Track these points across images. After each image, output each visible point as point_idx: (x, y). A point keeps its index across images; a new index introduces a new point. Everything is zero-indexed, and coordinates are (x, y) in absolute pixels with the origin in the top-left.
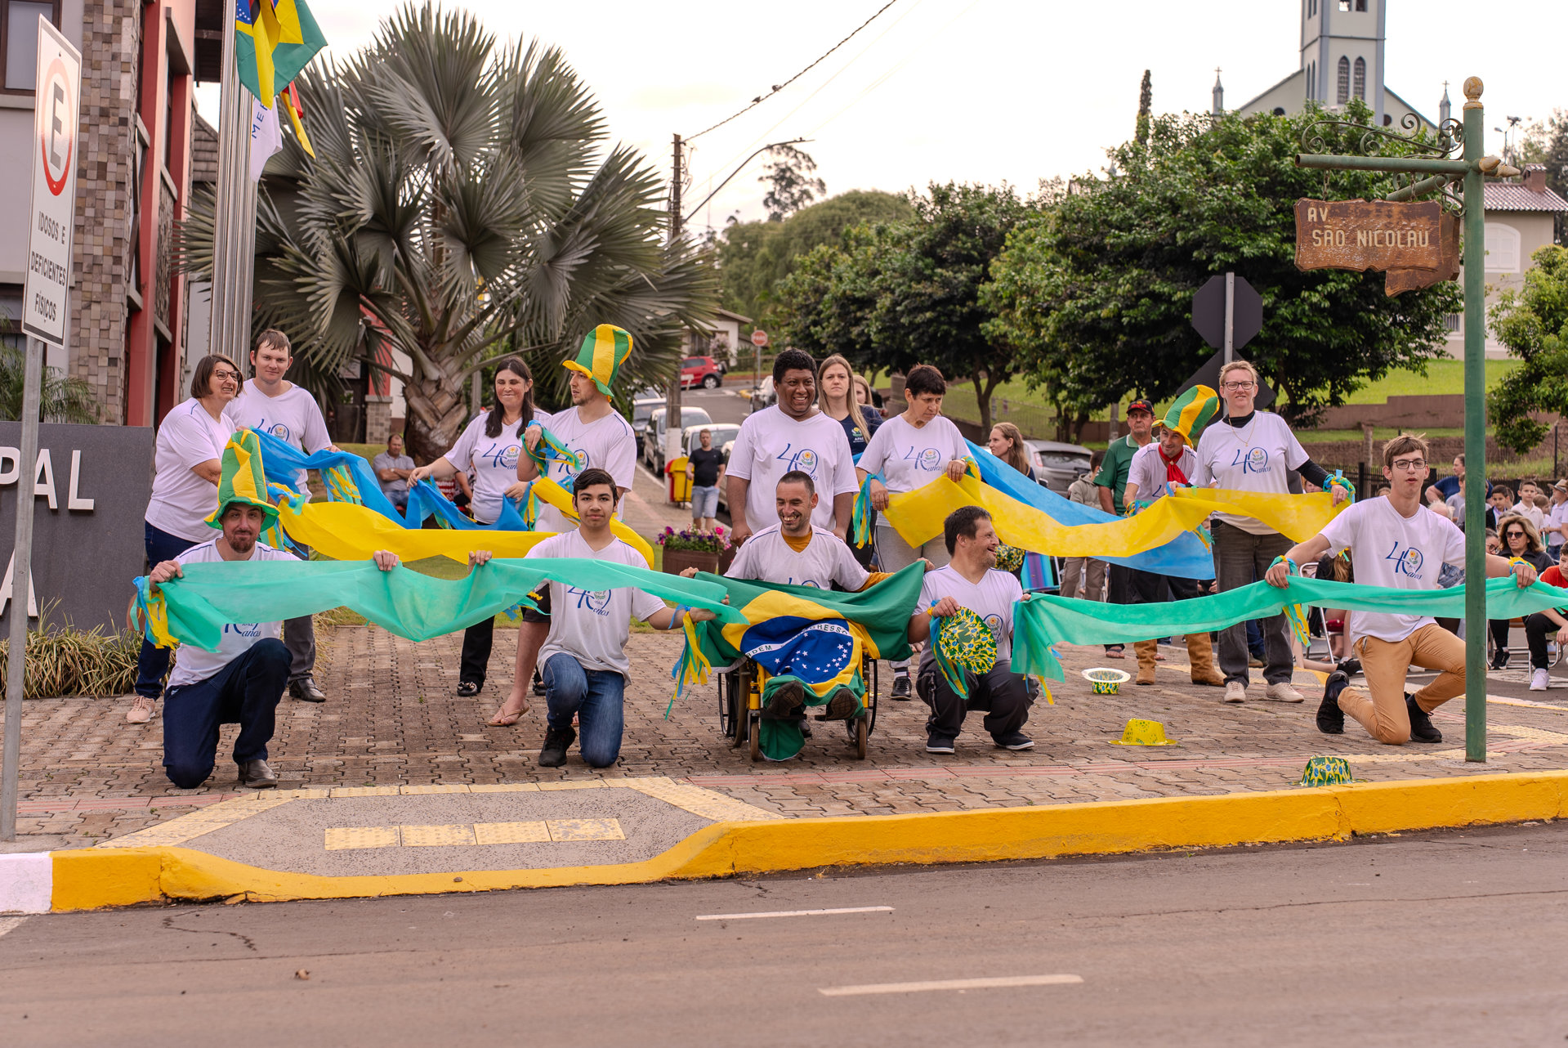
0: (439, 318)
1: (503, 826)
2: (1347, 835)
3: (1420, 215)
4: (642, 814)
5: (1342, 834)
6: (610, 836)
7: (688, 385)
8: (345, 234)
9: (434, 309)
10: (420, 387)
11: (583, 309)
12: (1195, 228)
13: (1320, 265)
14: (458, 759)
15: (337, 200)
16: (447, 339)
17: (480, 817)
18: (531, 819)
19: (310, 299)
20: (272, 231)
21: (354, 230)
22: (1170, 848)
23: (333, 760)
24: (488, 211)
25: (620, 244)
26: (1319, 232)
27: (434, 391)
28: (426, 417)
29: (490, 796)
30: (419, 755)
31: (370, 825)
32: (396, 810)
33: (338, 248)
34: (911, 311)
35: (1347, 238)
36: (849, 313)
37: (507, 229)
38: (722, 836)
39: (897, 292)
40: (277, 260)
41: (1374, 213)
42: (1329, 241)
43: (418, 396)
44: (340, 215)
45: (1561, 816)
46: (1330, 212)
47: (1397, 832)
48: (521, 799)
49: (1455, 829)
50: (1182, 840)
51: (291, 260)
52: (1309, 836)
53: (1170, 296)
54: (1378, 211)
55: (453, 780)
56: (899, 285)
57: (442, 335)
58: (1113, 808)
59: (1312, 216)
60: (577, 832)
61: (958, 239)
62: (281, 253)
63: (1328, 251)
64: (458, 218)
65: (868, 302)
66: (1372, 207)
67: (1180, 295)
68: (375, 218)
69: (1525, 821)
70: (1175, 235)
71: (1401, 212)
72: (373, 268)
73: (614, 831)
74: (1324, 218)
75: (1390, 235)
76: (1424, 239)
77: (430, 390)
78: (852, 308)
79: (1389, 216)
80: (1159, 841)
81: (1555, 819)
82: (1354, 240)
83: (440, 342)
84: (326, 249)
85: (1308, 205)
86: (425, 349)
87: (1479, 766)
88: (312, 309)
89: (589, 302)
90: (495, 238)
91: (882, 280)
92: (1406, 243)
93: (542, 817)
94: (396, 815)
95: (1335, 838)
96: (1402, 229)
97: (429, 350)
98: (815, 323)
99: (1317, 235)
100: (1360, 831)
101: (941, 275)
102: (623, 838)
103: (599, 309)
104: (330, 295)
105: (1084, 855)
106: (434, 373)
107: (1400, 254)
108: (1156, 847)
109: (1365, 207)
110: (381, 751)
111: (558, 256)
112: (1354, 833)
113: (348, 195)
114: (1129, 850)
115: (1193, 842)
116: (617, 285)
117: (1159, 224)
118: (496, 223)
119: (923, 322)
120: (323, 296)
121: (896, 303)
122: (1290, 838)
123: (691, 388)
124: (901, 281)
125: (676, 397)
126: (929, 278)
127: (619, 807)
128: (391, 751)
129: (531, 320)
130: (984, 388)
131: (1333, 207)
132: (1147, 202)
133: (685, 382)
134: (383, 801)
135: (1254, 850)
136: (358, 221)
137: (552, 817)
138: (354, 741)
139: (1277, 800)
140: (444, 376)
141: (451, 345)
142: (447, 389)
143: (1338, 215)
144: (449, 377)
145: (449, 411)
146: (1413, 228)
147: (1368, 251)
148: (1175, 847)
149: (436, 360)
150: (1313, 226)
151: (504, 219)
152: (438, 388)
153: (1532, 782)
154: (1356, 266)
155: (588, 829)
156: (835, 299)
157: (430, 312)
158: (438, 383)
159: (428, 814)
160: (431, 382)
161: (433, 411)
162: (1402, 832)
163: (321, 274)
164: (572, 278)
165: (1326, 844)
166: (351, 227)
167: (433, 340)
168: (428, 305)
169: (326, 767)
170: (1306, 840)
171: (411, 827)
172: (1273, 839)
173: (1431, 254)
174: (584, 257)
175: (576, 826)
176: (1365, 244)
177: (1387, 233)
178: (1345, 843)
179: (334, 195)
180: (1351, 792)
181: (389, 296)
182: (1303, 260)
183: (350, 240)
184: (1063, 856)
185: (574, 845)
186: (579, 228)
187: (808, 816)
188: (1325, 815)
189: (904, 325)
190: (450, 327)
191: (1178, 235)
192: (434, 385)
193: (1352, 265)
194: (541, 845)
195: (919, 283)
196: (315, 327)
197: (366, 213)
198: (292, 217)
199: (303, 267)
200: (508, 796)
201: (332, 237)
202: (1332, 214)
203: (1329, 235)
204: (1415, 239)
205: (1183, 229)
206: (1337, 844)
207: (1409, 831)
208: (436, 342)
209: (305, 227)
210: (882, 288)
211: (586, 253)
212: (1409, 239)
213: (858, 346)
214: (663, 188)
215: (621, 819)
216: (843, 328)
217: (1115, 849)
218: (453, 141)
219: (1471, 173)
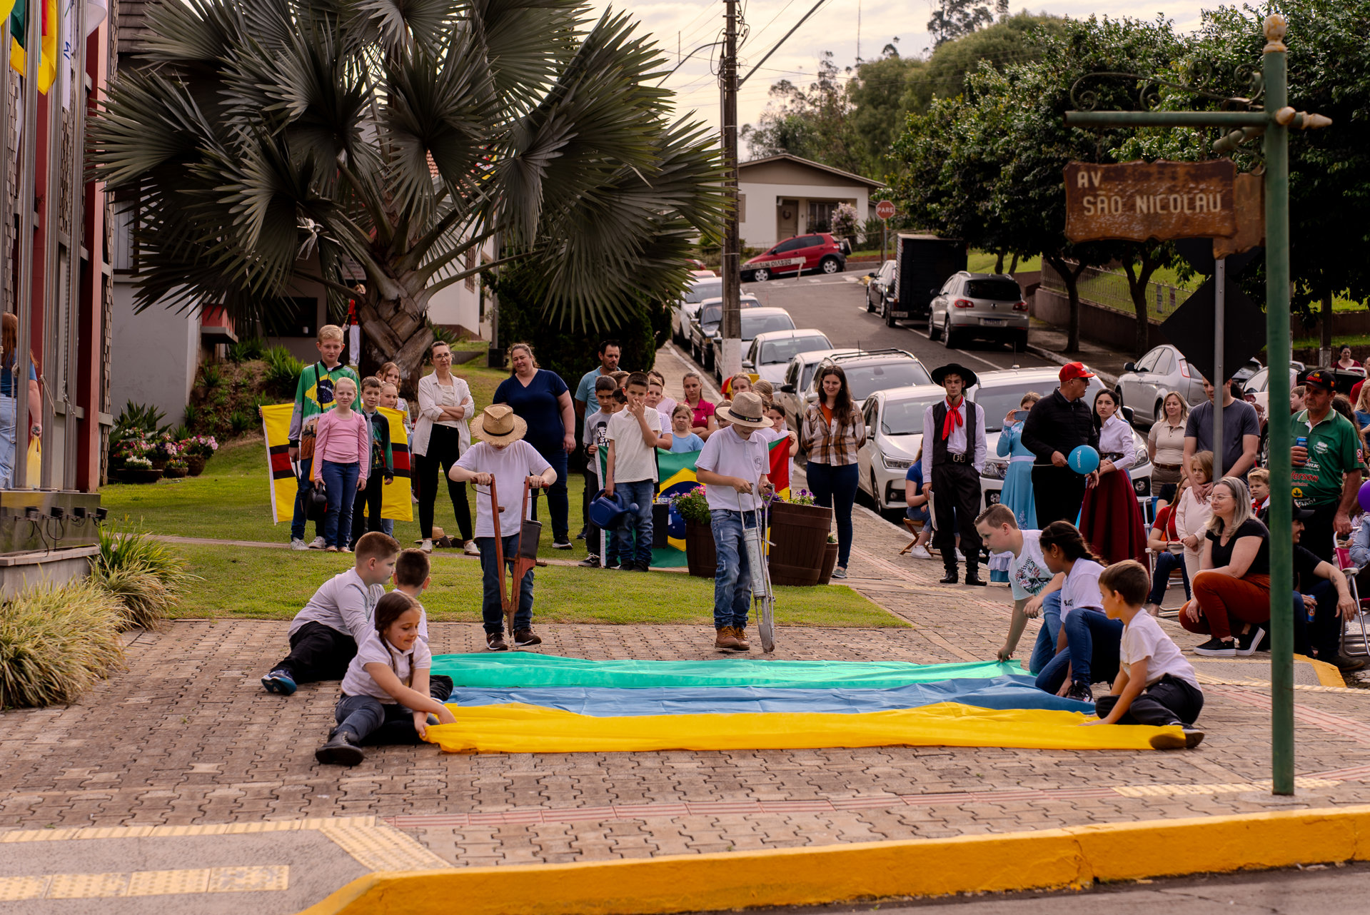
0: (396, 225)
1: (162, 875)
2: (1088, 883)
3: (1211, 176)
4: (313, 861)
5: (1082, 881)
6: (271, 886)
7: (800, 270)
8: (273, 131)
9: (391, 215)
10: (375, 308)
11: (567, 211)
12: (1353, 83)
13: (1093, 236)
14: (169, 794)
15: (263, 91)
16: (407, 249)
17: (143, 864)
18: (195, 866)
19: (232, 211)
20: (191, 130)
21: (283, 126)
22: (875, 898)
23: (34, 797)
24: (442, 100)
25: (605, 133)
26: (1091, 199)
27: (392, 313)
28: (384, 345)
29: (163, 841)
30: (129, 790)
31: (22, 874)
32: (57, 858)
33: (265, 151)
34: (1039, 182)
35: (1124, 205)
36: (975, 182)
37: (464, 121)
38: (372, 888)
39: (1024, 157)
40: (192, 165)
41: (1156, 176)
42: (1103, 209)
43: (374, 320)
44: (267, 109)
45: (1357, 858)
46: (1103, 176)
47: (1149, 878)
48: (195, 844)
49: (1220, 874)
50: (891, 889)
51: (209, 165)
52: (1042, 883)
53: (1325, 167)
54: (1161, 173)
55: (145, 820)
56: (1026, 149)
57: (402, 244)
58: (812, 855)
59: (1082, 181)
60: (242, 881)
61: (1097, 91)
62: (198, 157)
63: (1102, 220)
64: (406, 108)
65: (992, 170)
66: (1153, 169)
67: (1337, 166)
68: (309, 110)
69: (1310, 864)
70: (1331, 88)
71: (1188, 173)
72: (308, 170)
73: (278, 878)
74: (1096, 183)
75: (1175, 200)
76: (1215, 203)
77: (388, 312)
78: (978, 176)
79: (1174, 178)
80: (864, 890)
81: (1350, 863)
82: (1132, 207)
83: (399, 254)
84: (251, 148)
85: (1077, 169)
86: (382, 264)
87: (1288, 800)
88: (235, 223)
89: (573, 204)
90: (454, 133)
91: (1008, 143)
92: (1194, 208)
93: (210, 865)
94: (55, 862)
95: (1072, 886)
96: (1188, 193)
97: (386, 263)
98: (936, 197)
99: (1089, 202)
100: (1104, 876)
101: (1080, 136)
102: (285, 887)
103: (588, 213)
104: (257, 206)
105: (775, 907)
106: (392, 291)
107: (1187, 221)
108: (860, 897)
109: (1145, 170)
110: (94, 785)
111: (533, 149)
112: (1096, 880)
113: (275, 84)
114: (827, 900)
115: (904, 891)
116: (607, 182)
117: (1314, 75)
118: (452, 114)
119: (1056, 194)
120: (249, 206)
121: (1020, 172)
122: (1020, 883)
123: (803, 274)
124: (1028, 144)
125: (733, 300)
126: (1064, 141)
127: (296, 853)
128: (104, 785)
129: (512, 223)
130: (1138, 276)
131: (1107, 170)
132: (1300, 50)
133: (796, 266)
134: (48, 848)
135: (975, 898)
136: (287, 117)
137: (221, 863)
138: (74, 773)
139: (1005, 844)
140: (405, 295)
141: (412, 256)
142: (408, 310)
143: (1113, 179)
144: (411, 296)
145: (411, 336)
146: (1202, 191)
147: (1149, 218)
148: (881, 898)
149: (394, 276)
150: (1084, 192)
151: (460, 109)
152: (397, 309)
153: (1321, 820)
154: (1136, 236)
155: (254, 877)
156: (956, 167)
157: (385, 218)
158: (397, 302)
159: (88, 861)
160: (388, 302)
161: (392, 337)
162: (1155, 878)
163: (244, 181)
164: (545, 176)
165: (1062, 892)
166: (280, 122)
167: (391, 251)
168: (383, 210)
169: (19, 806)
170: (1038, 888)
171: (64, 876)
172: (997, 885)
173: (1224, 219)
174: (558, 150)
175: (240, 875)
176: (1145, 211)
177: (1172, 197)
178: (1084, 891)
179: (259, 86)
180: (1094, 835)
181: (329, 205)
182: (1072, 231)
183: (279, 139)
184: (751, 908)
185: (230, 895)
186: (553, 114)
187: (477, 864)
188: (1062, 860)
189: (1032, 200)
190: (410, 235)
191: (1334, 90)
192: (392, 306)
193: (1130, 235)
194: (195, 896)
195: (1050, 146)
196: (241, 244)
197: (298, 105)
198: (214, 111)
199: (224, 174)
200: (184, 840)
201: (259, 136)
202: (1105, 179)
203: (1102, 202)
204: (1204, 203)
205: (1335, 83)
206: (1073, 893)
207: (1164, 877)
208: (393, 254)
209: (228, 123)
210: (1007, 151)
211: (562, 144)
212: (1198, 203)
213: (985, 225)
214: (662, 61)
215: (293, 866)
216: (968, 202)
217: (812, 900)
218: (408, 13)
219: (1271, 127)
